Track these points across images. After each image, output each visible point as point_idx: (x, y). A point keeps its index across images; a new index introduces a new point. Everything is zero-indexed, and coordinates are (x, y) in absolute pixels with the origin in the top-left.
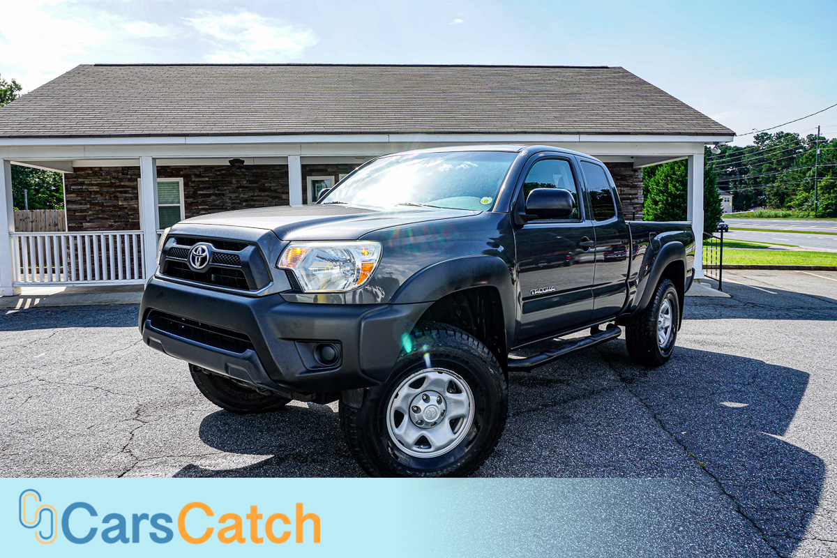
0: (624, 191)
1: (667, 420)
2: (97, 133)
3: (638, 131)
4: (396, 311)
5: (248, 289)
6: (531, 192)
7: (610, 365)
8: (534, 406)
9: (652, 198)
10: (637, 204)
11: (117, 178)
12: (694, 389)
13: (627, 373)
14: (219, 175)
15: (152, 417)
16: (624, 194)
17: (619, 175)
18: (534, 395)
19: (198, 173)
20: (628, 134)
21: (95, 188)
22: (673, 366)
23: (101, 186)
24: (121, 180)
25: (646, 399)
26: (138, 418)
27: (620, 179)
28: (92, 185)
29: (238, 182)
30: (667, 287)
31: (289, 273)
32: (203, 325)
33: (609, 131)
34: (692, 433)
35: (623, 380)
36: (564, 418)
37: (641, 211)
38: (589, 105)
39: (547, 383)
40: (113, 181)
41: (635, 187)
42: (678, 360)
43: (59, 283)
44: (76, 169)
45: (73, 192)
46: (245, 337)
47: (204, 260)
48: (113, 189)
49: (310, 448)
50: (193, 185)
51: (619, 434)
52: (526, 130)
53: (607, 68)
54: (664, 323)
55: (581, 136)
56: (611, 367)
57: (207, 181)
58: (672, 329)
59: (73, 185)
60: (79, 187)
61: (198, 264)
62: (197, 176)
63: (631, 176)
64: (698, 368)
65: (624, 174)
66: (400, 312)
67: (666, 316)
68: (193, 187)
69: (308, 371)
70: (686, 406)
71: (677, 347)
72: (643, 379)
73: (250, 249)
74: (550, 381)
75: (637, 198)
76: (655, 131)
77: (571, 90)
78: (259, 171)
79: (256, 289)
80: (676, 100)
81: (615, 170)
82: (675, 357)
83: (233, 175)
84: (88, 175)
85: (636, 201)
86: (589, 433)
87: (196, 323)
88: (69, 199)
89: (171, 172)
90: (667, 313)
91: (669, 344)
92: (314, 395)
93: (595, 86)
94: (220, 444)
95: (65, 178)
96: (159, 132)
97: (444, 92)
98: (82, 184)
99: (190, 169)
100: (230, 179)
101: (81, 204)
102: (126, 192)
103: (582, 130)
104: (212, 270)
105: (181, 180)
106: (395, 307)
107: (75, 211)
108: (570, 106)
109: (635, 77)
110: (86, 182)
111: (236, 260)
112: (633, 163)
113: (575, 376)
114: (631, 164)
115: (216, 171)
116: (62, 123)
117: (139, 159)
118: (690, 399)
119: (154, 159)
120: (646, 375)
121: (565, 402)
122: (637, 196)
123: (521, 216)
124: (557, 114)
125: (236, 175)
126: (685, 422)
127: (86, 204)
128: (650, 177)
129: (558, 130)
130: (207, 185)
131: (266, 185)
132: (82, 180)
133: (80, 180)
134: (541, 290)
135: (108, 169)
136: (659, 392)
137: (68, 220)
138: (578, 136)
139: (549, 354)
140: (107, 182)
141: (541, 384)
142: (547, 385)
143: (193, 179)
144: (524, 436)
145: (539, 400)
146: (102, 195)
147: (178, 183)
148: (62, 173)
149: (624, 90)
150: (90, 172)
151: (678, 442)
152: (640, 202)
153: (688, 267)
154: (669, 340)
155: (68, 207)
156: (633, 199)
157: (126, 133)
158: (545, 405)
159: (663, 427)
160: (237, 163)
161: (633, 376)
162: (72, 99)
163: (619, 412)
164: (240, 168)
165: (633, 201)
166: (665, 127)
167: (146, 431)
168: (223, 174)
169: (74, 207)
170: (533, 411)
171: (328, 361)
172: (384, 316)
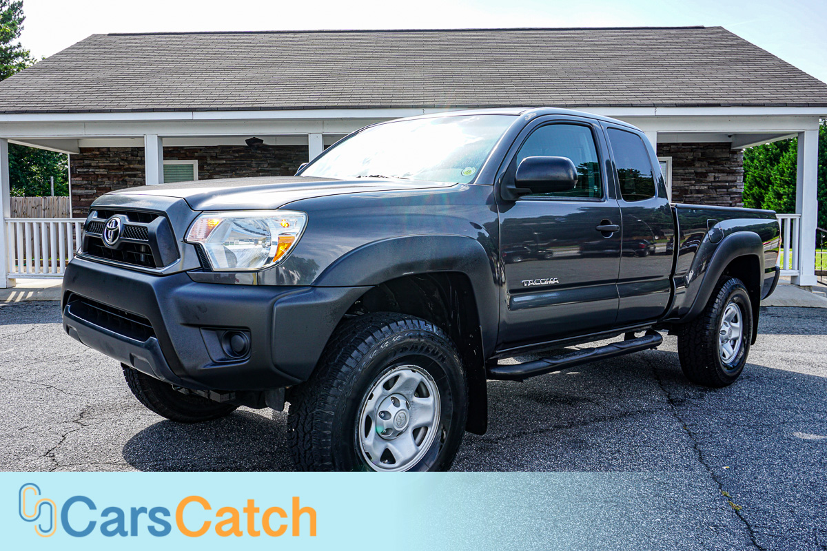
0: (718, 177)
1: (710, 451)
2: (97, 108)
3: (730, 102)
4: (321, 296)
5: (154, 267)
6: (524, 159)
7: (660, 383)
8: (543, 427)
9: (774, 191)
10: (736, 193)
11: (126, 160)
12: (760, 415)
13: (679, 393)
14: (237, 157)
15: (94, 420)
16: (719, 182)
17: (713, 159)
18: (549, 414)
19: (214, 155)
20: (719, 105)
21: (102, 171)
22: (741, 389)
23: (109, 169)
24: (130, 162)
25: (692, 425)
26: (79, 421)
27: (714, 163)
28: (99, 167)
29: (259, 165)
30: (734, 288)
31: (198, 247)
32: (129, 315)
33: (694, 102)
34: (735, 468)
35: (671, 401)
36: (575, 442)
37: (740, 202)
38: (672, 73)
39: (571, 401)
40: (121, 164)
41: (733, 173)
42: (751, 381)
43: (56, 275)
44: (82, 150)
45: (78, 175)
46: (147, 321)
47: (116, 233)
48: (122, 173)
49: (254, 462)
50: (209, 168)
51: (639, 465)
52: (589, 102)
54: (730, 333)
55: (658, 109)
56: (661, 385)
57: (224, 164)
58: (743, 340)
59: (79, 167)
60: (86, 170)
61: (111, 240)
62: (212, 158)
63: (728, 159)
64: (773, 392)
65: (719, 156)
66: (325, 296)
67: (733, 324)
68: (208, 170)
69: (215, 364)
70: (742, 435)
71: (749, 364)
72: (695, 402)
73: (160, 220)
74: (577, 399)
75: (736, 186)
76: (753, 102)
77: (653, 55)
78: (282, 152)
79: (163, 266)
81: (707, 151)
82: (748, 377)
83: (252, 157)
84: (95, 156)
85: (734, 190)
86: (600, 462)
87: (122, 313)
88: (74, 183)
89: (185, 154)
90: (736, 322)
91: (737, 361)
92: (232, 394)
93: (683, 50)
94: (155, 452)
95: (71, 160)
96: (165, 107)
97: (496, 59)
98: (89, 166)
99: (205, 150)
100: (249, 162)
101: (87, 189)
102: (135, 176)
103: (660, 102)
104: (124, 246)
105: (195, 163)
106: (319, 290)
107: (81, 196)
108: (648, 73)
110: (92, 165)
111: (144, 233)
112: (730, 143)
113: (610, 394)
114: (729, 145)
115: (234, 152)
116: (63, 96)
117: (143, 137)
118: (750, 427)
119: (160, 138)
120: (702, 397)
121: (585, 423)
122: (735, 184)
123: (510, 189)
124: (630, 84)
125: (256, 158)
126: (732, 455)
127: (92, 189)
128: (772, 165)
129: (629, 102)
130: (224, 169)
131: (290, 169)
132: (89, 162)
133: (86, 162)
134: (537, 282)
135: (116, 150)
136: (712, 417)
137: (72, 206)
138: (654, 109)
139: (550, 361)
140: (115, 164)
141: (563, 402)
142: (570, 404)
143: (209, 162)
144: (516, 461)
145: (554, 421)
146: (109, 178)
147: (192, 166)
148: (68, 153)
149: (720, 54)
150: (98, 153)
151: (713, 478)
152: (739, 191)
153: (764, 266)
154: (737, 355)
155: (74, 191)
156: (731, 187)
157: (128, 107)
158: (558, 427)
159: (701, 459)
160: (254, 142)
161: (685, 397)
162: (77, 72)
163: (649, 439)
164: (258, 148)
165: (730, 190)
166: (767, 95)
167: (81, 435)
168: (241, 157)
169: (80, 192)
170: (540, 432)
171: (238, 353)
172: (307, 300)
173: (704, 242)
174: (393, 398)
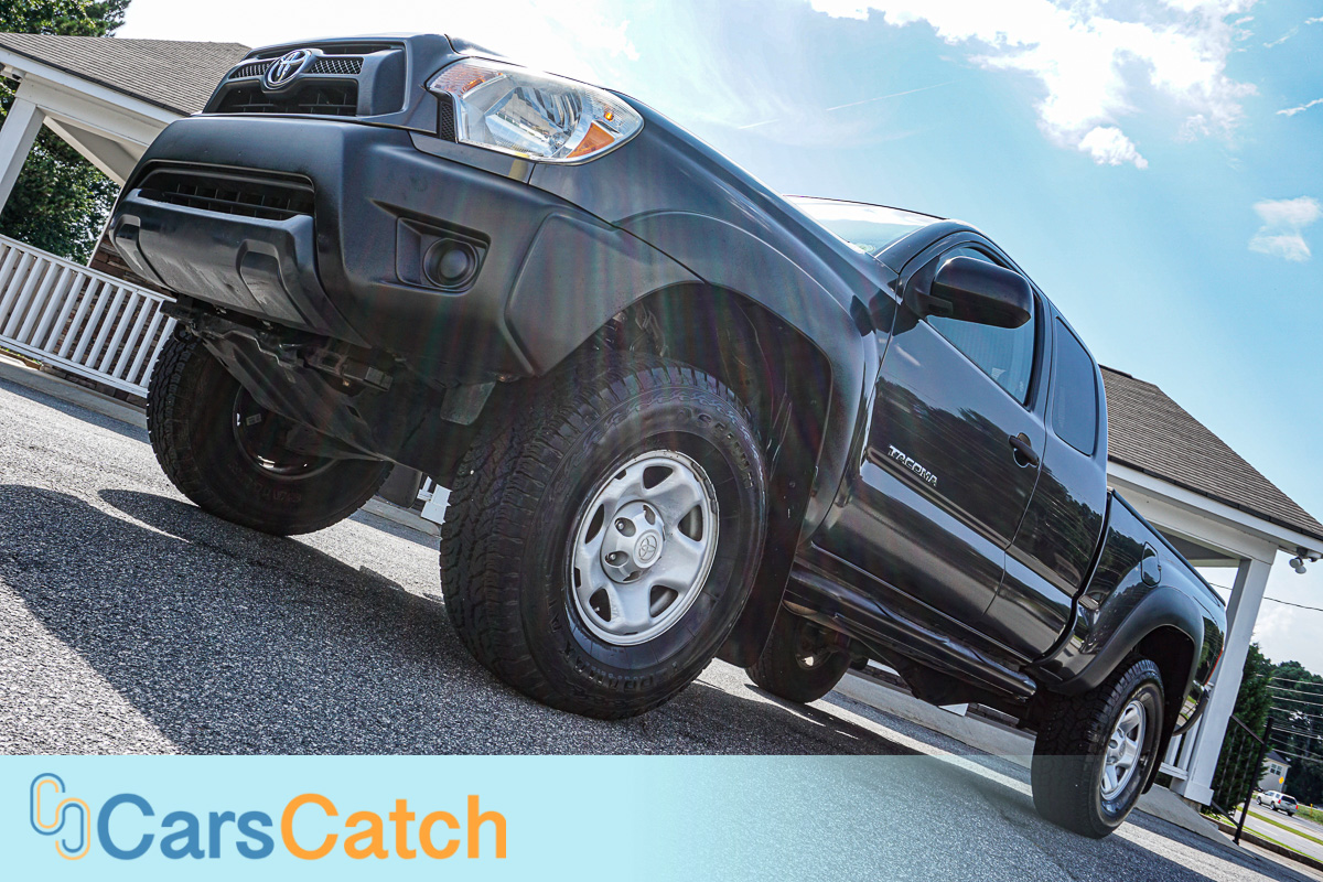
3: (1158, 473)
5: (352, 115)
20: (1141, 470)
31: (445, 104)
46: (307, 183)
47: (294, 68)
53: (1130, 377)
54: (1122, 753)
58: (1136, 773)
61: (280, 77)
67: (1129, 741)
69: (398, 282)
76: (1190, 484)
79: (369, 114)
80: (1243, 462)
90: (1134, 738)
109: (1178, 407)
111: (354, 67)
123: (919, 294)
134: (910, 463)
149: (1150, 415)
154: (1121, 792)
166: (1212, 488)
171: (446, 278)
173: (1116, 593)
174: (645, 508)
